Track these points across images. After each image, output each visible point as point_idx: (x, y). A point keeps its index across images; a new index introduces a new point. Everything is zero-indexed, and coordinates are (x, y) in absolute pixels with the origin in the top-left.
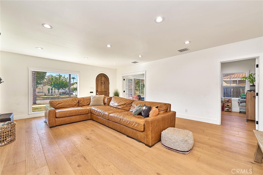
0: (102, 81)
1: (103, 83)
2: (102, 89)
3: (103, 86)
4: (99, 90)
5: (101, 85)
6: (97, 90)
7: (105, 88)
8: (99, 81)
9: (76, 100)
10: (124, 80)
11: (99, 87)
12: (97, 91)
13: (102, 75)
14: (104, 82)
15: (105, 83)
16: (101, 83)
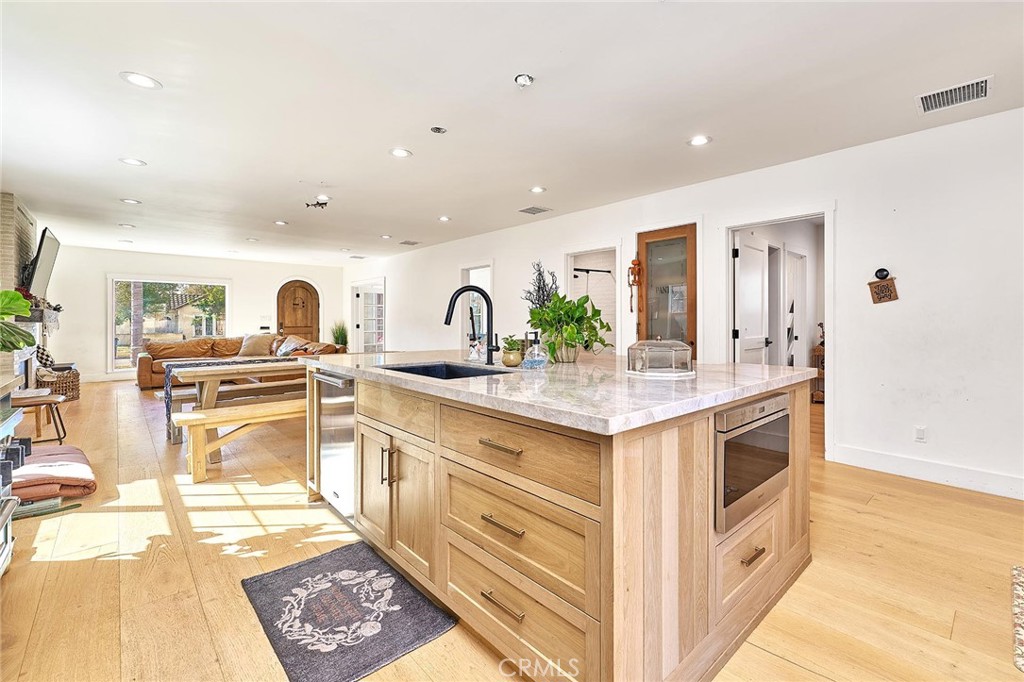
0: (295, 298)
1: (301, 304)
2: (296, 320)
3: (300, 313)
4: (287, 323)
5: (294, 310)
6: (280, 322)
7: (307, 318)
8: (287, 300)
9: (206, 344)
10: (358, 296)
11: (287, 314)
12: (281, 325)
13: (298, 284)
14: (304, 303)
15: (307, 306)
16: (294, 304)
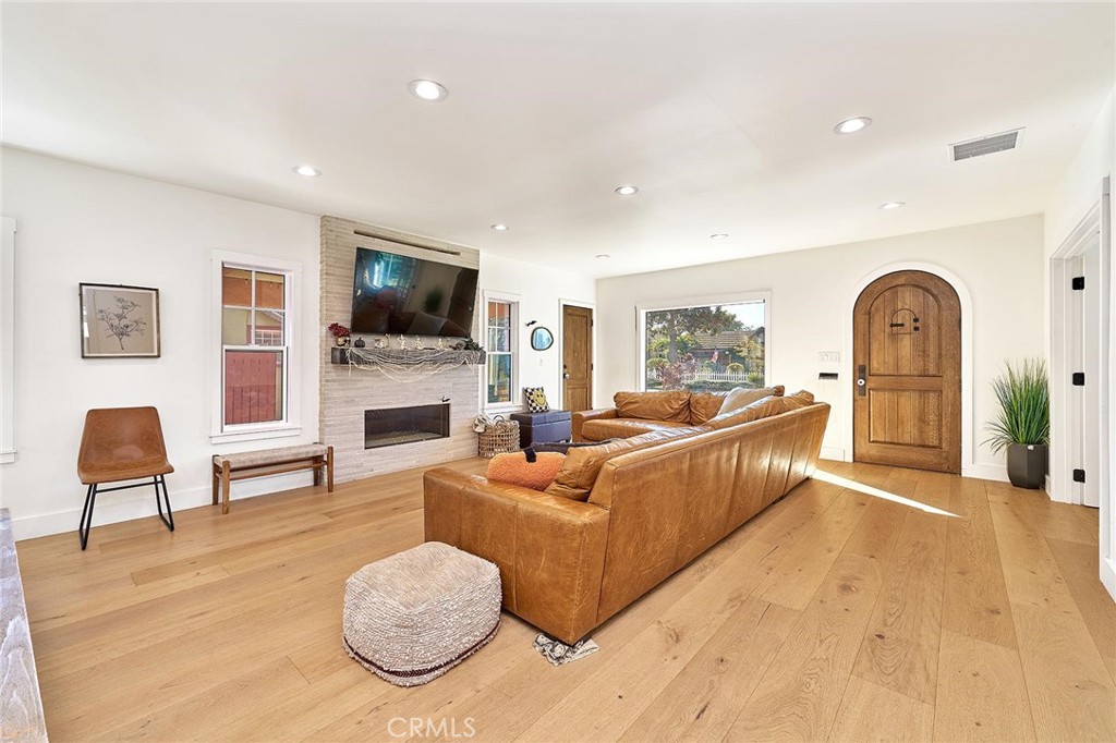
0: (895, 312)
1: (909, 324)
2: (897, 360)
3: (906, 344)
4: (876, 365)
5: (894, 337)
6: (861, 362)
7: (925, 353)
8: (877, 319)
11: (876, 346)
12: (859, 371)
13: (902, 280)
14: (916, 320)
15: (926, 326)
16: (892, 325)
